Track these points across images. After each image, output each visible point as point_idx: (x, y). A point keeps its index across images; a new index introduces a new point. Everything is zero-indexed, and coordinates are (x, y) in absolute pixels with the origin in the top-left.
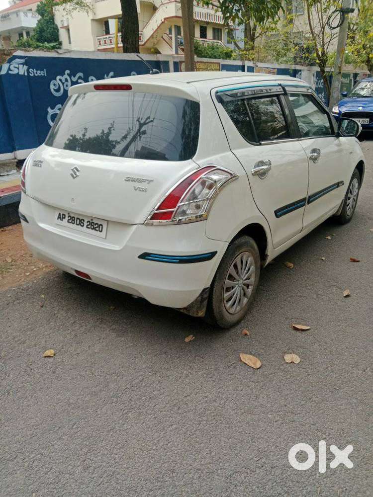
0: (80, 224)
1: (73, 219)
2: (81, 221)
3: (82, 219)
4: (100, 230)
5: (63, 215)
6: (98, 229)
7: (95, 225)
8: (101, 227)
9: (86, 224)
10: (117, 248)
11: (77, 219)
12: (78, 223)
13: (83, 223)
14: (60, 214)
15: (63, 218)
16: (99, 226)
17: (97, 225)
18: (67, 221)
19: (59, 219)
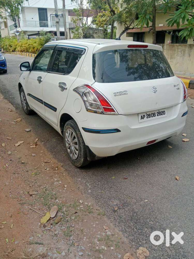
0: (154, 116)
1: (150, 115)
2: (153, 114)
3: (154, 113)
4: (164, 113)
5: (143, 116)
6: (163, 114)
7: (161, 113)
8: (164, 112)
9: (156, 114)
10: (175, 117)
11: (152, 114)
12: (152, 116)
13: (155, 115)
14: (142, 116)
15: (144, 117)
16: (163, 112)
17: (162, 112)
18: (146, 118)
19: (142, 119)
